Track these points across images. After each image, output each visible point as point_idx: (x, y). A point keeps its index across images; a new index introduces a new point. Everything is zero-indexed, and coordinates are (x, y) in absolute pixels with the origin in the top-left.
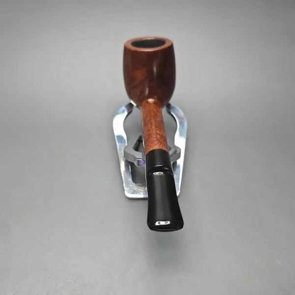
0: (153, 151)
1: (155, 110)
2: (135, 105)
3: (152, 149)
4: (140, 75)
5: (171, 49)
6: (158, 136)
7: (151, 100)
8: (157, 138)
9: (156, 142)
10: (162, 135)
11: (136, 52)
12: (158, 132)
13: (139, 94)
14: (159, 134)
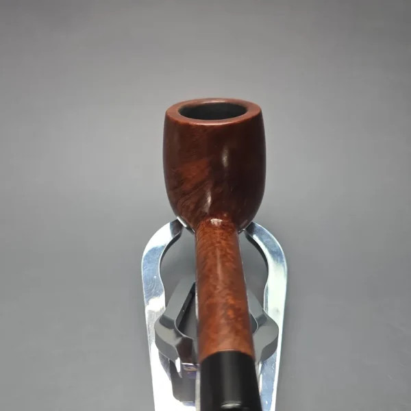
0: (218, 356)
1: (223, 242)
2: (185, 226)
3: (214, 351)
4: (196, 170)
5: (257, 121)
6: (230, 313)
7: (215, 221)
8: (228, 318)
9: (225, 331)
10: (239, 309)
11: (188, 126)
12: (231, 302)
13: (192, 207)
14: (232, 307)
